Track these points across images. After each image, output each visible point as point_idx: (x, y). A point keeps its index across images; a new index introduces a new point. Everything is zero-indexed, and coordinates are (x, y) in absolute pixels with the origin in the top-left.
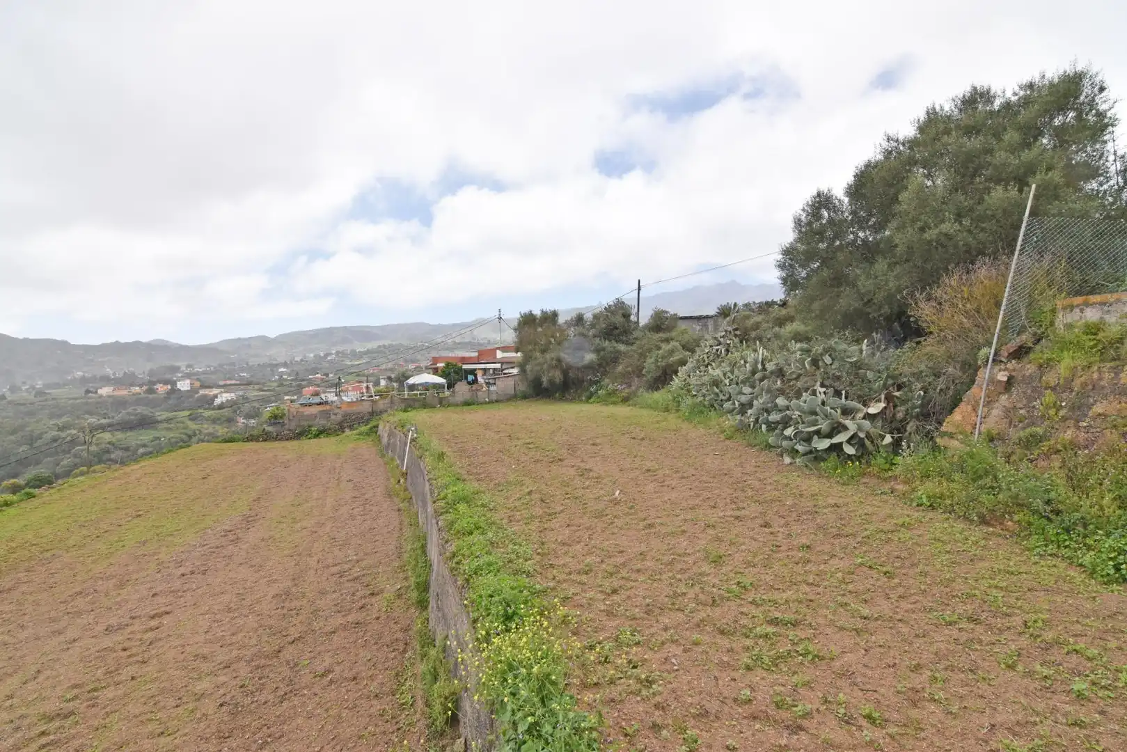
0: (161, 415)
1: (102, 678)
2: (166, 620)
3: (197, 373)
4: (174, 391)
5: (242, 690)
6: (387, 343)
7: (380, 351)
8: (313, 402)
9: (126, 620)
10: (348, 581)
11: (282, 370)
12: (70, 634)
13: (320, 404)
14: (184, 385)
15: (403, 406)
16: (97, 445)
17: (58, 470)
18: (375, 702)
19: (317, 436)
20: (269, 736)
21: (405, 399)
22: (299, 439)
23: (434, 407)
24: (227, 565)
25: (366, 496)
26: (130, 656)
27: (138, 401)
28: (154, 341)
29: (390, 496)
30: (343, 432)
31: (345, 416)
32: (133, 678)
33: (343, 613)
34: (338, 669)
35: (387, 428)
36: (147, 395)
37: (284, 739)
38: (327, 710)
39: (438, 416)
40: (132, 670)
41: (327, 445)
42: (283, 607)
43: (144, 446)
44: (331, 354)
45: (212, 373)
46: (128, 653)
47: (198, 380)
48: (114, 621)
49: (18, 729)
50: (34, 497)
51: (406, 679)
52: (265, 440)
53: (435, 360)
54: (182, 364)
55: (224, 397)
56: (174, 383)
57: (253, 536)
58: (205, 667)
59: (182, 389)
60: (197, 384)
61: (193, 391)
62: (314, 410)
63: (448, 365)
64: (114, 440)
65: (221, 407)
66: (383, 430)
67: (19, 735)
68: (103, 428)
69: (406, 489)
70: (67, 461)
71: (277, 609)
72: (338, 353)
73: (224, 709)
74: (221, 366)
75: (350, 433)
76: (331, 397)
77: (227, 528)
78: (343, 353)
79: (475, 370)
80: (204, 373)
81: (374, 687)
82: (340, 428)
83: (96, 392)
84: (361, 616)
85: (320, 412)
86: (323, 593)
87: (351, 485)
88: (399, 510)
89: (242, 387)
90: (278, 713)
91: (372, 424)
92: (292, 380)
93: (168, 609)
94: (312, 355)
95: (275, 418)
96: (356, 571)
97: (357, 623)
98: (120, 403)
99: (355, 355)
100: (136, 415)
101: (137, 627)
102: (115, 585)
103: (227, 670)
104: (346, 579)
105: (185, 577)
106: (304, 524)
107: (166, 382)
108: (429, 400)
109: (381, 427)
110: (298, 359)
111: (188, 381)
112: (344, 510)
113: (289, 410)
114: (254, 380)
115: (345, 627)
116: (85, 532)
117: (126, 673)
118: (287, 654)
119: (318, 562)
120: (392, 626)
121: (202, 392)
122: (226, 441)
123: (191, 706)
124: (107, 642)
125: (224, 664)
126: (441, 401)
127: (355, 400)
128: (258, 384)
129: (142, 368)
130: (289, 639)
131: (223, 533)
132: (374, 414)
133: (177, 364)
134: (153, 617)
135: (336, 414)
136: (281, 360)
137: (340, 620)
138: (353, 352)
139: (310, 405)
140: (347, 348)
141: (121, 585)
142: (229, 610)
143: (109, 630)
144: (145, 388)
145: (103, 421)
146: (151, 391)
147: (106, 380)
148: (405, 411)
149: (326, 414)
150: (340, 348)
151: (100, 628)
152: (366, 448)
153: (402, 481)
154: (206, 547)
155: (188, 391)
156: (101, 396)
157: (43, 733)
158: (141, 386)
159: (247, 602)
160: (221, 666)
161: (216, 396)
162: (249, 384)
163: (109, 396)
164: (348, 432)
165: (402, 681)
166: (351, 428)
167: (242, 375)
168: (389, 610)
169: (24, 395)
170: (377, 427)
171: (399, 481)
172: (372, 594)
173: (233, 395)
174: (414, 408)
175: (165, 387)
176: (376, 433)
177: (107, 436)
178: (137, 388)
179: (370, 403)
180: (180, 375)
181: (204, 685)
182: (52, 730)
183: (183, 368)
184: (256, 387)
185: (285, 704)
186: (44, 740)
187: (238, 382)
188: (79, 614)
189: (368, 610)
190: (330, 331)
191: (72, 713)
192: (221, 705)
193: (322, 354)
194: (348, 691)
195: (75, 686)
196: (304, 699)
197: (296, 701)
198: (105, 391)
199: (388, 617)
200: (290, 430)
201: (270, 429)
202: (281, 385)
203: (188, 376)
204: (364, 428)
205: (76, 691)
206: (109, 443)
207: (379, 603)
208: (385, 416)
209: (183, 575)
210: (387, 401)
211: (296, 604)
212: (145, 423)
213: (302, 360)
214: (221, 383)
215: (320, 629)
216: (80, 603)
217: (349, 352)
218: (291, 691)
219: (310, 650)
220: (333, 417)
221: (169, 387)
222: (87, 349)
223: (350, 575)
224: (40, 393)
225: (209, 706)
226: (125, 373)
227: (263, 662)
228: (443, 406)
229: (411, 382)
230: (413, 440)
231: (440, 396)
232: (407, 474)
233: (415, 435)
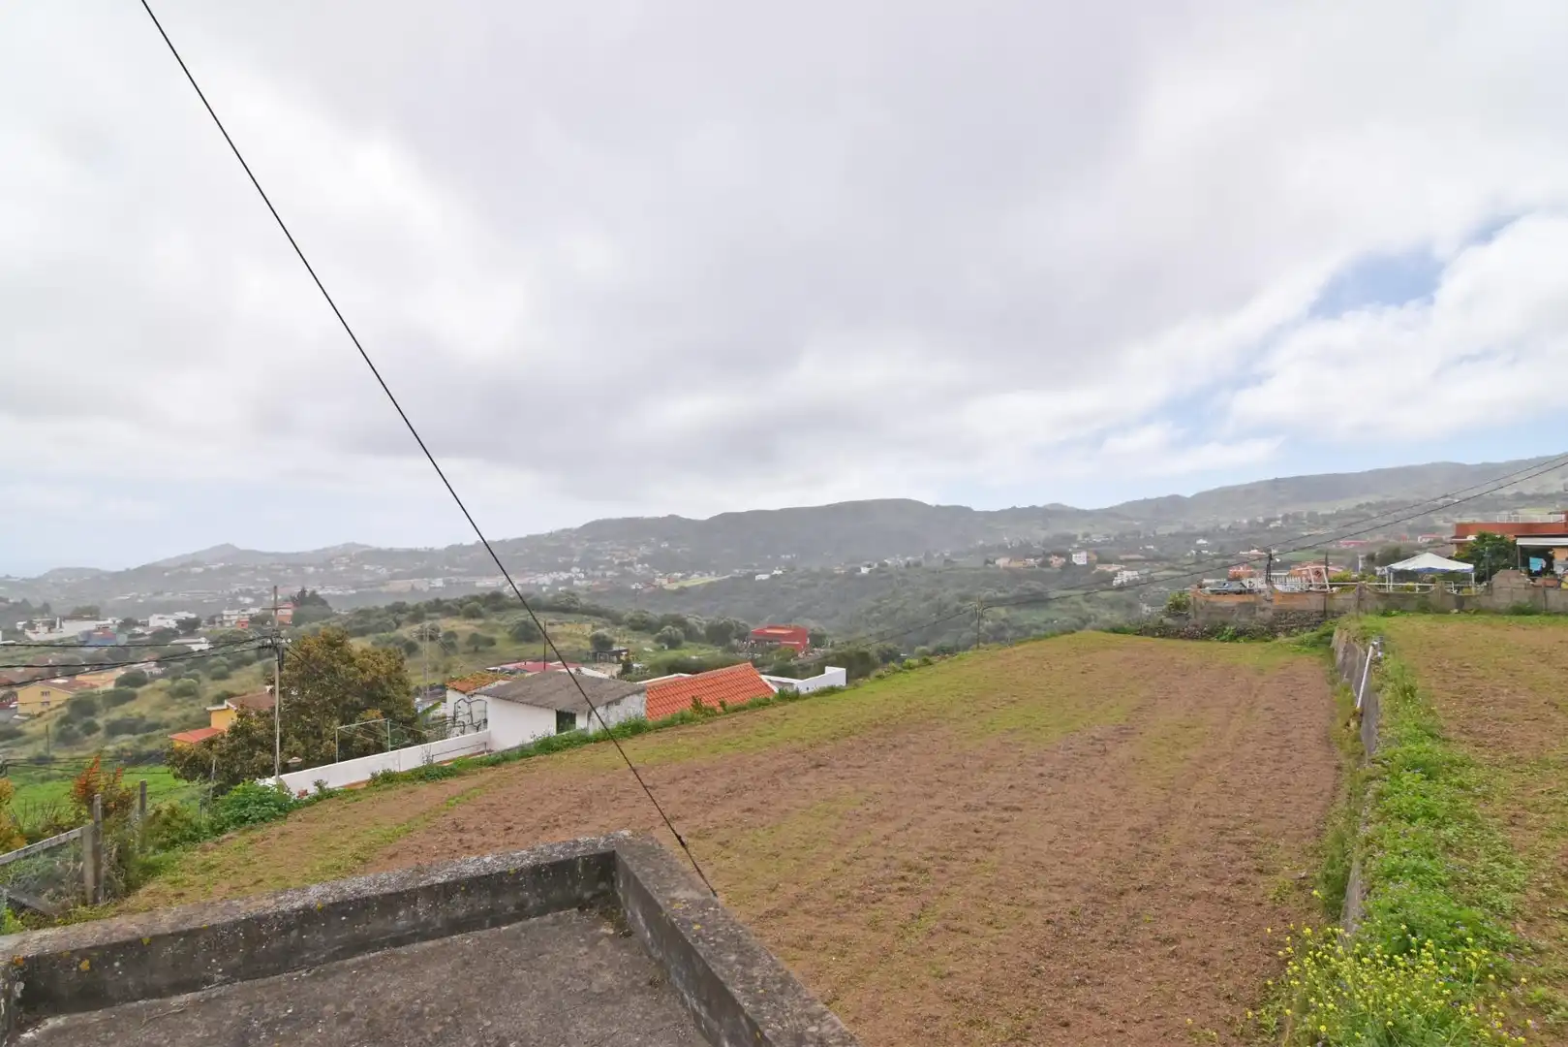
0: (1054, 594)
1: (954, 849)
2: (1017, 816)
3: (1095, 544)
4: (1069, 564)
5: (1071, 916)
6: (1373, 499)
7: (1360, 514)
8: (1230, 589)
9: (983, 804)
10: (1229, 842)
11: (1201, 541)
12: (937, 802)
13: (1240, 593)
14: (1080, 559)
15: (1381, 606)
16: (992, 620)
17: (960, 643)
18: (1223, 1004)
19: (1234, 638)
20: (1088, 977)
21: (1387, 595)
22: (1208, 640)
23: (1443, 611)
24: (1088, 777)
25: (1289, 736)
26: (979, 839)
27: (1032, 574)
28: (1052, 505)
29: (1329, 744)
30: (1275, 637)
31: (1281, 614)
32: (977, 861)
33: (1211, 880)
34: (1186, 943)
35: (1345, 637)
36: (1041, 569)
37: (1103, 989)
38: (1160, 983)
39: (1451, 627)
40: (979, 853)
41: (1248, 655)
42: (1138, 846)
43: (1038, 628)
44: (1276, 519)
45: (1111, 545)
46: (978, 835)
47: (1096, 553)
48: (973, 801)
49: (887, 866)
50: (930, 663)
51: (1278, 998)
52: (1163, 636)
53: (1462, 530)
54: (1079, 532)
55: (1125, 576)
56: (1068, 556)
57: (1123, 753)
58: (1041, 876)
59: (1078, 563)
60: (1095, 558)
61: (1090, 566)
62: (1233, 601)
63: (1482, 538)
64: (1008, 617)
65: (1121, 588)
66: (1339, 640)
67: (887, 872)
68: (1001, 602)
69: (1357, 739)
70: (968, 634)
71: (1131, 845)
72: (1286, 518)
73: (1050, 926)
74: (1122, 535)
75: (1287, 639)
76: (1259, 583)
77: (1097, 735)
78: (1296, 517)
79: (1551, 548)
80: (1104, 543)
81: (1227, 986)
82: (1267, 632)
83: (994, 562)
84: (1235, 892)
85: (1240, 605)
86: (1192, 846)
87: (1269, 716)
88: (1338, 768)
89: (1147, 564)
90: (1103, 958)
91: (1322, 630)
92: (1216, 556)
93: (1021, 806)
94: (1245, 521)
95: (1178, 608)
96: (1245, 834)
97: (1228, 899)
98: (1015, 576)
99: (1315, 520)
100: (1029, 590)
101: (991, 812)
102: (980, 767)
103: (1061, 889)
104: (1228, 839)
105: (1043, 778)
106: (1190, 752)
107: (1060, 555)
108: (1434, 599)
109: (1336, 636)
110: (1224, 526)
111: (1084, 554)
112: (1250, 747)
113: (1195, 598)
114: (1164, 555)
115: (1209, 896)
116: (965, 707)
118: (1133, 899)
119: (1196, 806)
120: (1278, 923)
121: (1100, 567)
122: (1115, 631)
123: (1021, 910)
124: (964, 818)
125: (1060, 883)
126: (1461, 604)
127: (1297, 590)
128: (1167, 560)
129: (1039, 535)
130: (1136, 884)
131: (1091, 741)
132: (1326, 614)
133: (1072, 532)
134: (1006, 809)
135: (1263, 610)
136: (1199, 527)
137: (1204, 887)
138: (1312, 516)
139: (1226, 593)
140: (1303, 509)
141: (986, 769)
142: (1079, 829)
143: (967, 808)
144: (1039, 560)
145: (1000, 595)
146: (1046, 564)
147: (1003, 550)
148: (1385, 614)
149: (1250, 608)
150: (1291, 510)
151: (961, 804)
152: (1308, 665)
153: (1353, 724)
154: (1070, 751)
155: (1084, 566)
156: (998, 567)
157: (903, 878)
158: (1035, 557)
159: (1099, 825)
160: (1057, 883)
161: (1115, 574)
162: (1157, 559)
163: (1005, 568)
164: (1282, 638)
165: (1272, 998)
166: (1288, 632)
167: (1148, 547)
168: (1278, 899)
169: (936, 563)
170: (1331, 634)
171: (1348, 724)
172: (1260, 871)
173: (1135, 573)
174: (1403, 612)
175: (1060, 560)
176: (1329, 643)
177: (1002, 612)
178: (1032, 560)
179: (1320, 597)
180: (1076, 546)
181: (1038, 895)
182: (910, 878)
183: (1080, 538)
184: (1166, 564)
185: (1113, 953)
186: (903, 884)
187: (1143, 557)
188: (946, 783)
189: (1248, 889)
191: (926, 871)
192: (1048, 922)
193: (1261, 520)
194: (1192, 974)
195: (932, 849)
196: (1134, 957)
197: (1128, 955)
198: (1002, 562)
199: (1275, 908)
200: (1196, 626)
201: (1168, 621)
202: (1198, 562)
203: (1083, 547)
204: (1307, 635)
205: (932, 853)
206: (1004, 620)
207: (1266, 887)
208: (1343, 619)
209: (1042, 775)
210: (1351, 595)
211: (1154, 847)
212: (1038, 600)
213: (1230, 529)
214: (1122, 557)
215: (1176, 887)
216: (951, 774)
217: (1305, 516)
218: (1123, 942)
219: (1156, 906)
220: (1259, 614)
221: (1064, 560)
222: (989, 515)
223: (1234, 835)
224: (947, 561)
225: (1036, 917)
226: (1021, 543)
227: (1100, 897)
228: (1466, 612)
229: (1398, 566)
230: (1376, 662)
231: (1461, 594)
232: (1361, 715)
233: (1379, 654)
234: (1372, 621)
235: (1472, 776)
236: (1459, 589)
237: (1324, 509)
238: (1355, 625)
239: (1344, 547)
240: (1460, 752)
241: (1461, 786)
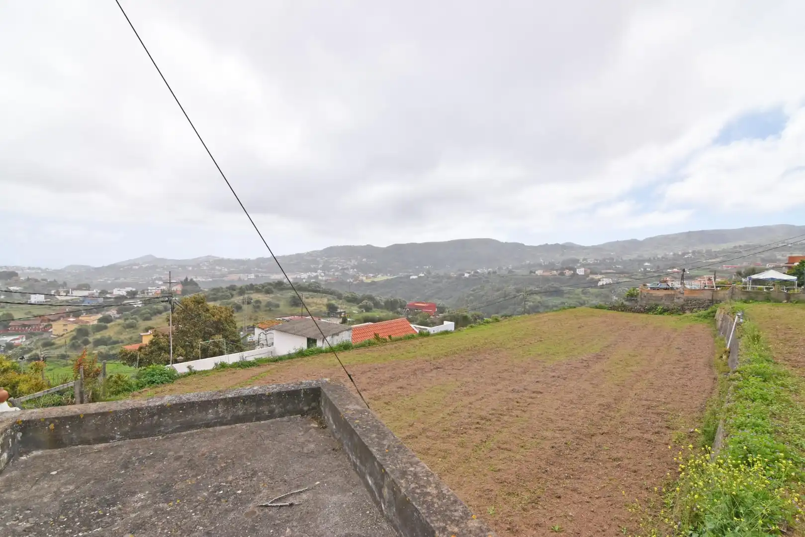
0: (566, 289)
1: (505, 410)
2: (539, 396)
3: (589, 264)
4: (575, 274)
5: (565, 445)
6: (743, 243)
7: (735, 251)
8: (661, 287)
9: (521, 389)
10: (652, 413)
11: (647, 264)
12: (499, 386)
13: (666, 289)
14: (581, 272)
15: (744, 298)
16: (533, 302)
17: (515, 312)
18: (644, 492)
19: (661, 313)
20: (572, 475)
21: (748, 292)
22: (647, 313)
23: (778, 301)
24: (579, 378)
25: (688, 362)
26: (519, 406)
27: (555, 279)
28: (567, 243)
29: (711, 367)
30: (684, 313)
31: (687, 300)
32: (517, 416)
33: (641, 431)
34: (626, 461)
35: (722, 313)
36: (559, 276)
37: (580, 481)
38: (610, 480)
39: (783, 310)
40: (519, 413)
41: (670, 321)
42: (603, 413)
43: (557, 306)
44: (689, 253)
45: (598, 265)
46: (518, 404)
47: (589, 269)
48: (517, 388)
49: (470, 417)
50: (498, 321)
51: (674, 491)
52: (623, 311)
53: (792, 260)
54: (581, 258)
55: (604, 281)
56: (574, 270)
57: (597, 367)
58: (551, 426)
59: (579, 274)
60: (589, 271)
61: (586, 275)
62: (661, 293)
63: (802, 264)
64: (541, 300)
65: (602, 287)
66: (719, 315)
67: (470, 420)
68: (536, 293)
69: (726, 364)
70: (519, 309)
71: (599, 412)
72: (694, 253)
73: (554, 449)
74: (604, 260)
75: (690, 314)
76: (677, 284)
77: (584, 358)
78: (699, 252)
80: (594, 264)
81: (647, 483)
82: (681, 310)
83: (535, 273)
84: (653, 438)
85: (665, 295)
86: (632, 414)
87: (678, 351)
88: (715, 379)
89: (617, 275)
90: (581, 466)
91: (709, 310)
92: (654, 272)
93: (541, 391)
94: (672, 254)
95: (632, 297)
96: (661, 409)
97: (649, 441)
98: (545, 279)
101: (526, 394)
102: (521, 372)
103: (560, 432)
104: (652, 411)
105: (555, 378)
106: (634, 368)
107: (570, 269)
108: (773, 295)
109: (718, 313)
110: (659, 256)
111: (583, 269)
112: (667, 367)
113: (641, 292)
114: (626, 271)
115: (639, 439)
116: (515, 343)
117: (515, 413)
118: (598, 439)
119: (635, 394)
121: (591, 276)
122: (597, 307)
123: (538, 441)
124: (511, 396)
126: (788, 298)
127: (697, 288)
128: (628, 273)
129: (558, 259)
130: (601, 431)
131: (581, 361)
132: (712, 302)
133: (577, 258)
134: (534, 392)
135: (679, 298)
136: (646, 256)
137: (638, 434)
138: (708, 252)
139: (658, 289)
140: (703, 248)
141: (525, 373)
142: (572, 402)
143: (513, 391)
144: (559, 272)
145: (537, 289)
146: (562, 274)
147: (540, 266)
148: (745, 302)
149: (671, 297)
150: (698, 248)
151: (510, 389)
152: (701, 327)
153: (724, 357)
154: (570, 366)
155: (582, 275)
156: (537, 275)
157: (478, 423)
158: (557, 270)
159: (583, 402)
160: (559, 429)
161: (599, 280)
162: (622, 273)
163: (540, 275)
164: (688, 313)
165: (671, 490)
166: (691, 310)
167: (618, 266)
168: (677, 442)
169: (504, 272)
170: (715, 312)
171: (722, 357)
172: (668, 428)
173: (610, 279)
174: (756, 301)
175: (570, 272)
176: (714, 316)
177: (538, 298)
178: (555, 272)
179: (711, 292)
180: (579, 265)
181: (548, 434)
182: (481, 423)
183: (581, 261)
184: (627, 275)
185: (587, 464)
186: (478, 426)
187: (615, 272)
188: (504, 379)
189: (661, 436)
190: (689, 234)
191: (490, 420)
192: (553, 447)
193: (680, 253)
194: (628, 476)
195: (494, 410)
196: (598, 467)
197: (593, 465)
198: (539, 272)
199: (675, 446)
200: (641, 306)
201: (626, 303)
202: (644, 275)
203: (583, 266)
204: (703, 312)
205: (493, 412)
206: (539, 302)
207: (671, 435)
208: (722, 304)
209: (554, 377)
210: (727, 291)
211: (612, 413)
212: (557, 292)
213: (663, 258)
214: (603, 271)
215: (622, 433)
216: (505, 375)
217: (704, 251)
218: (592, 459)
219: (611, 442)
220: (676, 300)
221: (572, 272)
223: (655, 410)
224: (510, 271)
225: (547, 445)
226: (550, 263)
227: (581, 437)
228: (791, 302)
229: (755, 277)
230: (738, 324)
231: (789, 292)
232: (729, 352)
233: (741, 320)
234: (739, 305)
235: (789, 381)
236: (788, 290)
237: (715, 248)
238: (728, 307)
239: (725, 268)
240: (783, 370)
241: (783, 385)
